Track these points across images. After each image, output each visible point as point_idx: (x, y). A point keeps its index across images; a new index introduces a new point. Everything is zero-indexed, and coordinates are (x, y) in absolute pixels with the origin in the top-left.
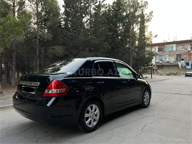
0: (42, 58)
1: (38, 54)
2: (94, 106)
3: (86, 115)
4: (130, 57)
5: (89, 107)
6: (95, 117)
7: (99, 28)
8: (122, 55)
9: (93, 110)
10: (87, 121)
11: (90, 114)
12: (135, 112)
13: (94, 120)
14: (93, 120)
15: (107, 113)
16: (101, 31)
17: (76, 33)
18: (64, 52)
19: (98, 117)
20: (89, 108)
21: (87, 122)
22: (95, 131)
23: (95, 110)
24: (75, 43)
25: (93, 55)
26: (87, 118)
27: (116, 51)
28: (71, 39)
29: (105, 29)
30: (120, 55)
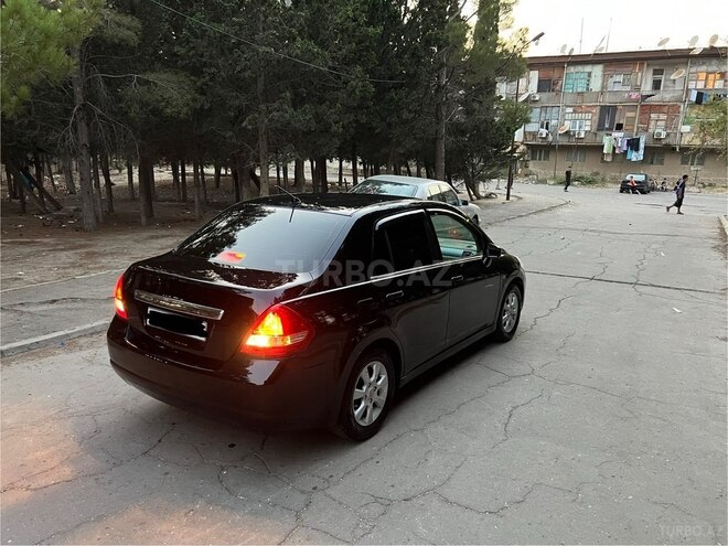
0: (100, 116)
1: (79, 99)
2: (376, 366)
3: (357, 393)
4: (439, 120)
5: (365, 369)
6: (376, 398)
7: (331, 6)
8: (412, 115)
9: (372, 379)
10: (356, 409)
11: (365, 388)
12: (476, 359)
13: (375, 406)
14: (371, 406)
15: (406, 378)
16: (338, 21)
17: (240, 25)
18: (194, 100)
19: (383, 397)
20: (364, 373)
21: (356, 413)
22: (376, 437)
23: (379, 378)
24: (238, 68)
25: (307, 118)
26: (358, 402)
27: (392, 99)
28: (222, 50)
29: (357, 12)
30: (405, 115)
